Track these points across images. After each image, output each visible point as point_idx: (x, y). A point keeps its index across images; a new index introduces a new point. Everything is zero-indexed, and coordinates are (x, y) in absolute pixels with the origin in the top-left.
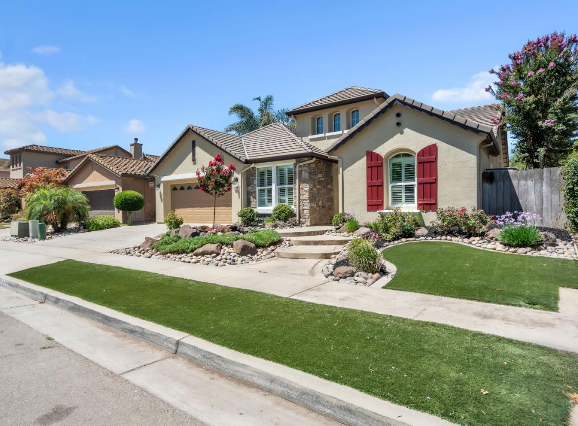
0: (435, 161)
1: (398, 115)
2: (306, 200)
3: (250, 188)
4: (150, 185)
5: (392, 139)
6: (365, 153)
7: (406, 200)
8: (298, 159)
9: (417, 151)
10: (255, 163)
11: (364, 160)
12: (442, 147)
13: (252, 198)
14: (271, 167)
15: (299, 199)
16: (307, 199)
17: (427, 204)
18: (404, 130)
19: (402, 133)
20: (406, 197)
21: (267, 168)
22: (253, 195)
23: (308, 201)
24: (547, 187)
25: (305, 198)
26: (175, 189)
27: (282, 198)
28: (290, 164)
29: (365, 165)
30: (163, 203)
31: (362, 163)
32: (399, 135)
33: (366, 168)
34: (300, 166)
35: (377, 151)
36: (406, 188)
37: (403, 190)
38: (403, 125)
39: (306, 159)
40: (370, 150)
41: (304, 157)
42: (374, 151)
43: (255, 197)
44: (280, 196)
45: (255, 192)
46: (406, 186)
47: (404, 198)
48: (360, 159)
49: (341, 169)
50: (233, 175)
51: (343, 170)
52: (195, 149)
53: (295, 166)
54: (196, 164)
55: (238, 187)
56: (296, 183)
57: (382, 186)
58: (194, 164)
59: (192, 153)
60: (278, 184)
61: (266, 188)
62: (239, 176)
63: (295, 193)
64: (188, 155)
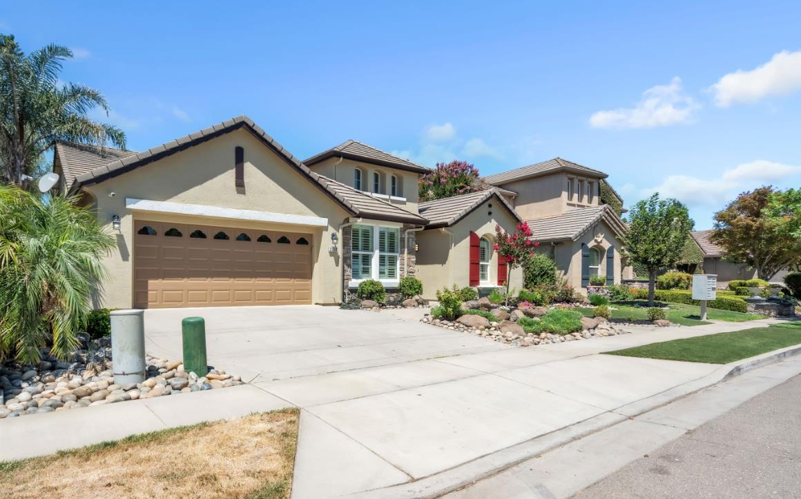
1: (490, 206)
2: (412, 273)
5: (485, 225)
6: (469, 233)
8: (406, 224)
10: (363, 218)
11: (468, 239)
13: (346, 267)
15: (407, 271)
17: (502, 281)
18: (491, 220)
22: (348, 262)
23: (414, 274)
27: (382, 268)
28: (397, 226)
29: (469, 243)
30: (129, 264)
31: (466, 243)
32: (489, 222)
33: (469, 246)
34: (409, 233)
35: (477, 232)
37: (481, 269)
38: (493, 215)
39: (414, 226)
40: (472, 231)
41: (413, 223)
42: (475, 232)
43: (349, 266)
44: (380, 265)
45: (350, 258)
47: (482, 276)
48: (465, 238)
49: (453, 245)
50: (326, 229)
51: (455, 246)
52: (243, 166)
53: (403, 231)
54: (243, 193)
55: (335, 249)
56: (402, 253)
57: (479, 264)
58: (239, 192)
59: (234, 170)
60: (381, 251)
61: (361, 253)
62: (338, 231)
63: (402, 264)
64: (224, 172)
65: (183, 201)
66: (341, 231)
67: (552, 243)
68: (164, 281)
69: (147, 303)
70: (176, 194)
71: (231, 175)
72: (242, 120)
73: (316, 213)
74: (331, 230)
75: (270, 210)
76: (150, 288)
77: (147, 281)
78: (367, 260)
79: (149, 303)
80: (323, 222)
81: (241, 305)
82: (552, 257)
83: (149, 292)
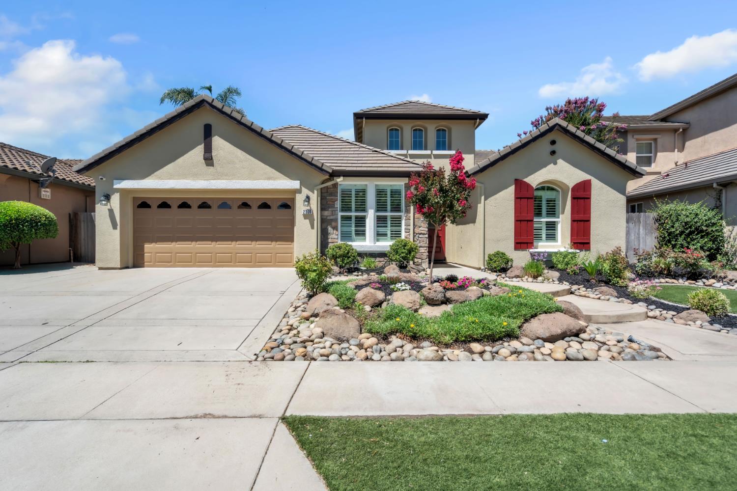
0: (588, 198)
1: (553, 142)
2: (424, 234)
3: (326, 213)
4: (43, 193)
5: (544, 169)
6: (513, 181)
7: (546, 237)
9: (571, 185)
10: (344, 176)
11: (512, 189)
12: (596, 184)
13: (330, 229)
14: (366, 185)
15: (414, 233)
16: (425, 232)
17: (581, 243)
18: (558, 161)
19: (555, 163)
20: (546, 235)
21: (355, 185)
22: (334, 224)
23: (427, 236)
24: (643, 230)
25: (423, 232)
26: (144, 205)
27: (382, 230)
28: (400, 183)
29: (513, 195)
30: (117, 232)
31: (509, 193)
32: (552, 165)
33: (514, 198)
35: (527, 180)
36: (546, 225)
37: (544, 227)
40: (519, 177)
42: (524, 180)
43: (335, 228)
44: (378, 227)
45: (336, 220)
46: (547, 222)
47: (544, 236)
48: (506, 188)
49: (483, 198)
50: (299, 191)
51: (485, 199)
52: (211, 140)
53: (407, 187)
54: (212, 165)
55: (310, 211)
56: (408, 211)
57: (532, 221)
58: (208, 165)
59: (203, 145)
60: (378, 210)
61: (353, 214)
62: (313, 193)
63: (407, 225)
64: (193, 149)
65: (160, 178)
66: (316, 192)
67: (715, 185)
68: (157, 246)
69: (144, 263)
70: (153, 172)
71: (199, 150)
72: (201, 99)
73: (288, 177)
74: (305, 191)
75: (239, 178)
76: (146, 250)
77: (144, 246)
78: (361, 221)
79: (145, 263)
80: (295, 184)
81: (223, 266)
82: (718, 207)
83: (145, 254)
